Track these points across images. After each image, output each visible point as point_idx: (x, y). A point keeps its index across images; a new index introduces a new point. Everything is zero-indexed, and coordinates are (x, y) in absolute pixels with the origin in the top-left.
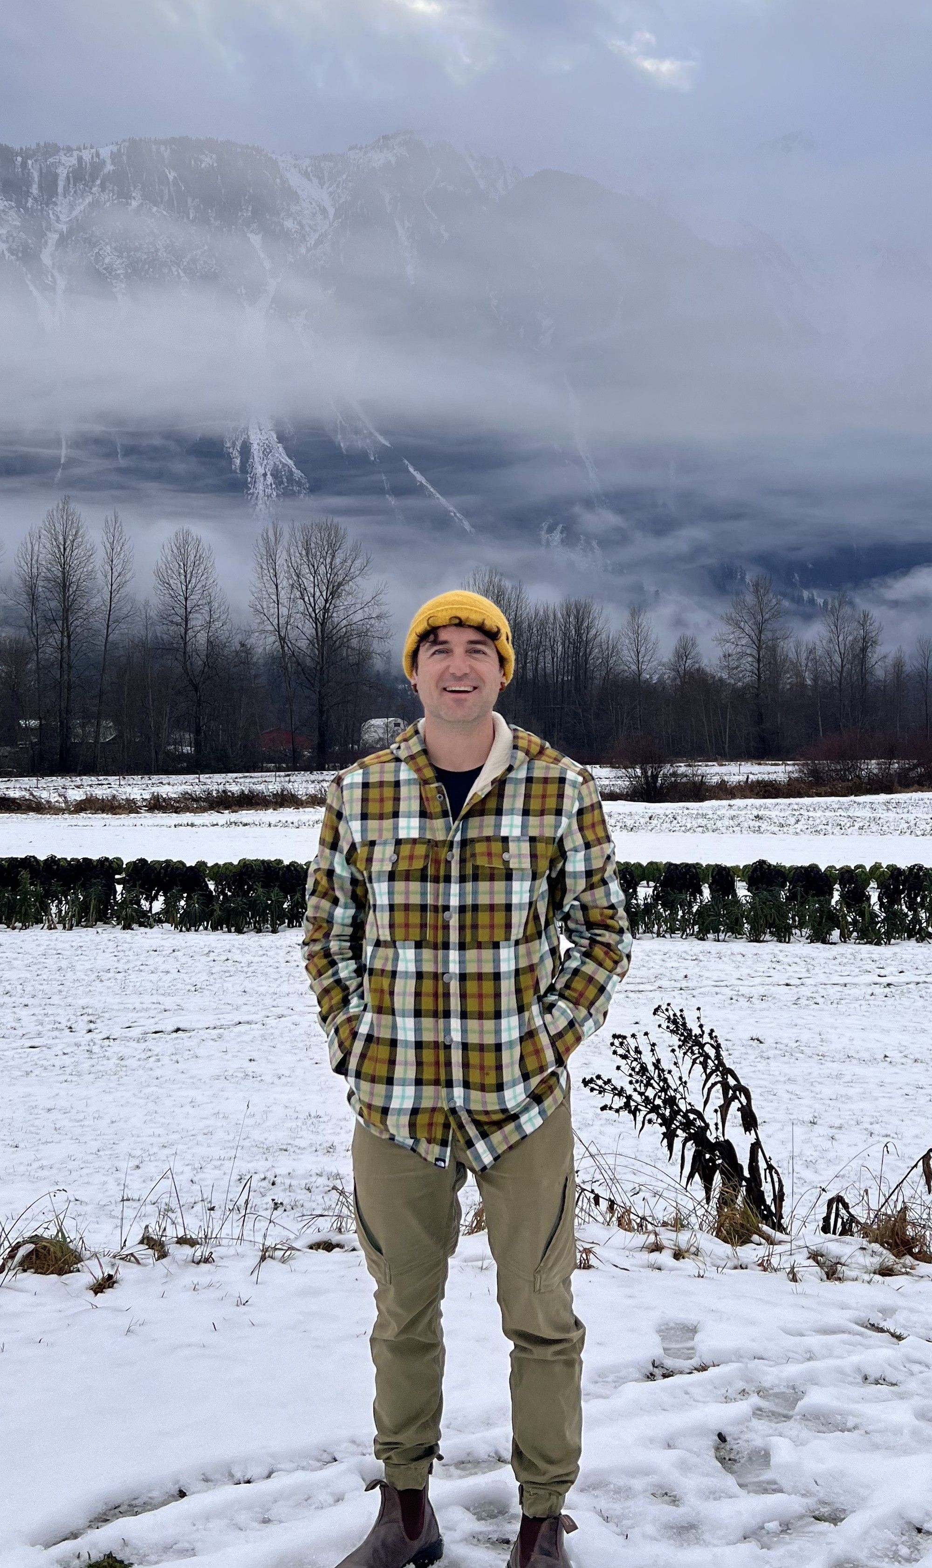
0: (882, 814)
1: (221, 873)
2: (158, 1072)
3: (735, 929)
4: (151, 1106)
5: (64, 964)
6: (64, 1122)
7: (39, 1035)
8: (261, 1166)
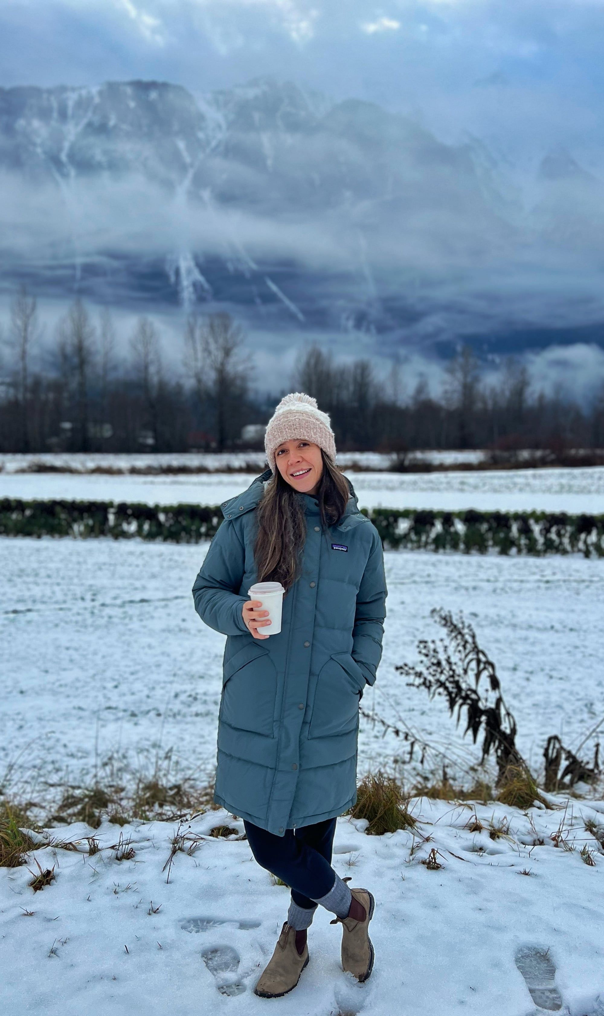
0: (532, 481)
1: (167, 510)
2: (131, 626)
3: (455, 547)
4: (126, 648)
5: (81, 559)
6: (76, 656)
7: (65, 602)
8: (188, 687)
